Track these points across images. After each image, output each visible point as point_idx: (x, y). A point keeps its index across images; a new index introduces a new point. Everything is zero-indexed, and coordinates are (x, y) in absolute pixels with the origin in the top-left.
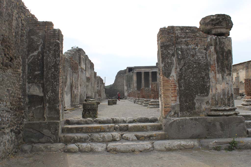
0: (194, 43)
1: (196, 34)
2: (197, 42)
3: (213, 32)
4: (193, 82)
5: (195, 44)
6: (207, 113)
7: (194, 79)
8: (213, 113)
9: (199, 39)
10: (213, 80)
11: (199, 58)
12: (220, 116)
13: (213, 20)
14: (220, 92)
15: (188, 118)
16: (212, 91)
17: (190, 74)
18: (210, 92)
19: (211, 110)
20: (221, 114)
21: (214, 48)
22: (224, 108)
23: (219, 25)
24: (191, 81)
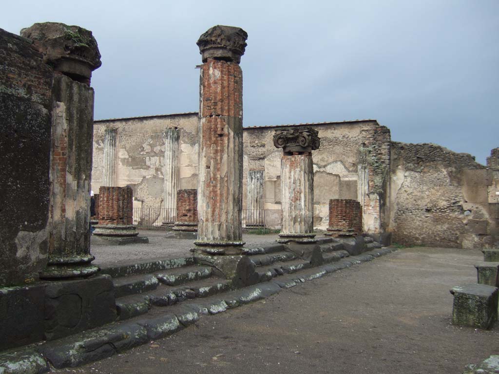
0: (23, 82)
1: (30, 61)
2: (29, 83)
3: (66, 67)
4: (14, 190)
5: (24, 85)
6: (40, 273)
7: (18, 181)
8: (55, 272)
9: (35, 77)
10: (57, 188)
11: (33, 126)
12: (73, 277)
13: (68, 37)
14: (70, 219)
15: (5, 290)
16: (52, 215)
17: (9, 165)
18: (50, 218)
19: (50, 265)
20: (77, 272)
21: (65, 107)
22: (78, 258)
23: (81, 56)
24: (9, 186)
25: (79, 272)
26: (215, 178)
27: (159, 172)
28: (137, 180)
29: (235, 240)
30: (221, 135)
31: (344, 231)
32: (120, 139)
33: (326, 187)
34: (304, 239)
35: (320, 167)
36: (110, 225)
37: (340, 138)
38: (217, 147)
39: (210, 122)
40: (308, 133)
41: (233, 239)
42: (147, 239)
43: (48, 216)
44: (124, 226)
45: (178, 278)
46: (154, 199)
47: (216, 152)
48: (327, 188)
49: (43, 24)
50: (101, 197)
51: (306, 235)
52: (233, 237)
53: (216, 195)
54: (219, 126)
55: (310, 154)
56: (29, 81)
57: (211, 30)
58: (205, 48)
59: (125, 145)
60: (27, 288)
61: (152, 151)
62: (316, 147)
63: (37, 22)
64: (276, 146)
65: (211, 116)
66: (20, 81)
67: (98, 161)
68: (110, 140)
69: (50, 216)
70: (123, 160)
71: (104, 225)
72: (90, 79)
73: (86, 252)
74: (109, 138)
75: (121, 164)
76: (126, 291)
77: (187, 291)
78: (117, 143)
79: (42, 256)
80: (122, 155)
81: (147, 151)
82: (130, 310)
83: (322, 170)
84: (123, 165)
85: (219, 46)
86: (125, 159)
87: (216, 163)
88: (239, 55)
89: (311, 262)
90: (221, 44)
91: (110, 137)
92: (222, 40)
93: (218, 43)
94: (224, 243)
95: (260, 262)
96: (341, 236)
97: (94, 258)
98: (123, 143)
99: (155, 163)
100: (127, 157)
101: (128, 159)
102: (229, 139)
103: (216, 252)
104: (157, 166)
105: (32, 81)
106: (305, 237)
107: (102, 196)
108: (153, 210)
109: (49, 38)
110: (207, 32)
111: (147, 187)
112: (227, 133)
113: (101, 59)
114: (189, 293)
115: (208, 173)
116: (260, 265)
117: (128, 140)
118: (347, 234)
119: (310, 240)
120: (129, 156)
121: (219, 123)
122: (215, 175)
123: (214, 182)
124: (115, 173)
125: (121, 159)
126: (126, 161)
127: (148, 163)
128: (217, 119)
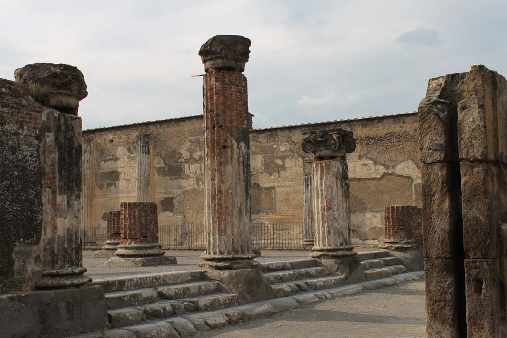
0: (16, 120)
1: (21, 101)
2: (21, 119)
3: (53, 101)
4: (11, 212)
5: (17, 122)
6: (36, 283)
7: (14, 204)
8: (49, 282)
9: (27, 114)
10: (47, 208)
11: (25, 156)
12: (65, 287)
13: (55, 75)
14: (62, 235)
15: (4, 297)
16: (45, 232)
17: (6, 191)
18: (43, 235)
19: (44, 276)
20: (68, 282)
21: (54, 137)
22: (70, 270)
23: (67, 90)
24: (7, 209)
25: (70, 282)
26: (220, 192)
27: (201, 182)
28: (176, 193)
29: (243, 253)
30: (225, 147)
31: (401, 243)
32: (154, 145)
33: (396, 192)
34: (338, 252)
35: (387, 168)
36: (133, 245)
37: (410, 133)
38: (221, 159)
39: (213, 133)
40: (338, 135)
41: (240, 253)
42: (175, 259)
43: (41, 234)
44: (148, 245)
45: (178, 291)
46: (196, 213)
47: (220, 164)
48: (398, 193)
49: (33, 65)
50: (122, 214)
51: (341, 247)
52: (240, 251)
53: (222, 208)
54: (222, 138)
55: (343, 158)
56: (21, 118)
57: (210, 41)
58: (206, 58)
59: (160, 152)
60: (23, 295)
61: (192, 157)
62: (350, 149)
63: (27, 64)
64: (304, 151)
65: (214, 128)
66: (13, 119)
67: (131, 171)
68: (143, 147)
69: (43, 232)
70: (159, 170)
71: (127, 245)
72: (77, 109)
73: (79, 264)
74: (142, 145)
75: (156, 174)
76: (120, 303)
77: (185, 303)
78: (151, 150)
79: (37, 269)
80: (158, 164)
81: (185, 158)
82: (122, 319)
83: (390, 171)
84: (159, 175)
85: (219, 56)
86: (161, 168)
87: (221, 176)
88: (243, 62)
89: (346, 278)
90: (221, 54)
91: (143, 143)
92: (221, 49)
93: (219, 53)
94: (231, 256)
95: (281, 277)
96: (397, 249)
97: (86, 270)
98: (158, 149)
99: (196, 172)
100: (163, 165)
101: (164, 168)
102: (232, 150)
103: (222, 266)
104: (198, 174)
105: (24, 118)
106: (340, 250)
107: (123, 212)
108: (195, 227)
109: (38, 77)
110: (207, 42)
111: (188, 200)
112: (230, 144)
113: (87, 90)
114: (188, 305)
115: (213, 185)
116: (280, 281)
117: (163, 146)
118: (405, 246)
119: (346, 253)
120: (166, 164)
121: (222, 134)
122: (219, 188)
123: (219, 195)
124: (149, 185)
125: (157, 168)
126: (162, 170)
127: (187, 172)
128: (219, 131)
